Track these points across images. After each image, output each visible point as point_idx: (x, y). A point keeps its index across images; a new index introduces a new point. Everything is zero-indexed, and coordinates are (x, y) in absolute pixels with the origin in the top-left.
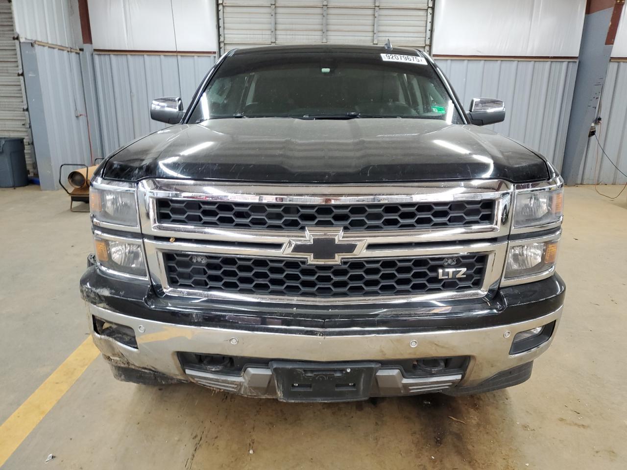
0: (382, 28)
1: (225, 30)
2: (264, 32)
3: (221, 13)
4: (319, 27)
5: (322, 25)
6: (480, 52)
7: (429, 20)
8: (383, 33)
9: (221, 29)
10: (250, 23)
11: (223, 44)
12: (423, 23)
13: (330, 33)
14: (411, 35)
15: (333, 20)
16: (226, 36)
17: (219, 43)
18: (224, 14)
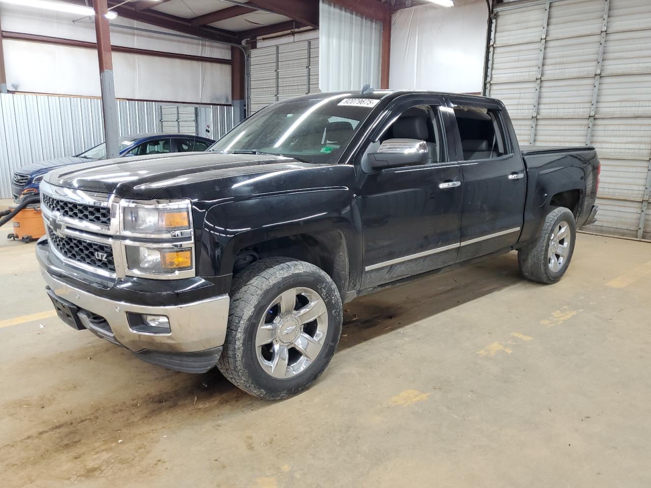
1: (493, 71)
2: (531, 69)
3: (491, 55)
4: (595, 57)
5: (598, 54)
9: (489, 70)
10: (519, 61)
11: (489, 84)
13: (606, 63)
15: (612, 47)
16: (494, 76)
17: (485, 84)
18: (495, 55)
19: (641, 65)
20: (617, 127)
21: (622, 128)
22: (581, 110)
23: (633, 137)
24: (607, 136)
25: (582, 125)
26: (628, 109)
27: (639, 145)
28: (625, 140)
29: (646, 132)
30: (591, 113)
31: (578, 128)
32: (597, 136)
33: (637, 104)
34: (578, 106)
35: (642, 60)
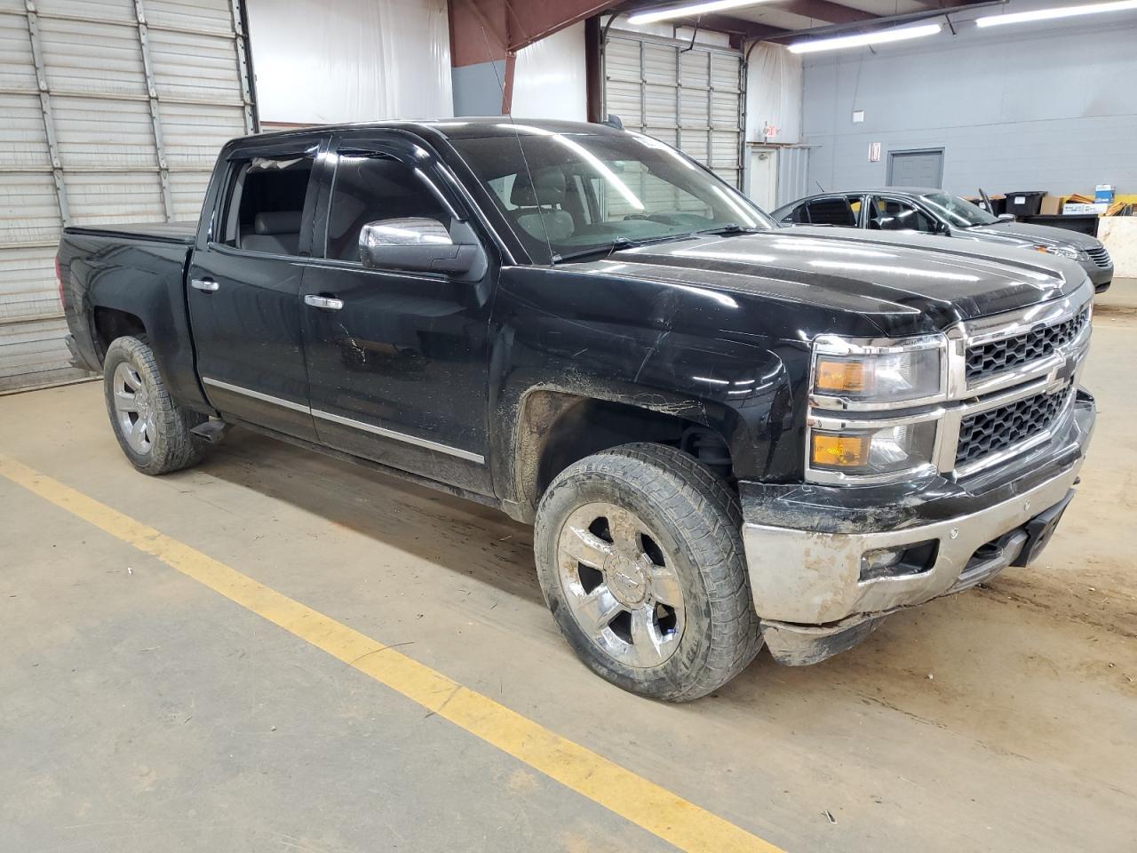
0: (160, 68)
4: (25, 57)
6: (323, 119)
7: (242, 58)
8: (162, 77)
12: (232, 64)
13: (52, 71)
14: (215, 83)
15: (52, 43)
19: (109, 83)
20: (103, 189)
21: (112, 189)
22: (29, 156)
23: (132, 203)
24: (89, 205)
25: (39, 185)
26: (111, 157)
27: (145, 216)
28: (122, 209)
29: (148, 195)
30: (54, 163)
31: (34, 190)
32: (75, 205)
33: (122, 149)
34: (21, 147)
35: (109, 75)
